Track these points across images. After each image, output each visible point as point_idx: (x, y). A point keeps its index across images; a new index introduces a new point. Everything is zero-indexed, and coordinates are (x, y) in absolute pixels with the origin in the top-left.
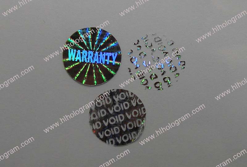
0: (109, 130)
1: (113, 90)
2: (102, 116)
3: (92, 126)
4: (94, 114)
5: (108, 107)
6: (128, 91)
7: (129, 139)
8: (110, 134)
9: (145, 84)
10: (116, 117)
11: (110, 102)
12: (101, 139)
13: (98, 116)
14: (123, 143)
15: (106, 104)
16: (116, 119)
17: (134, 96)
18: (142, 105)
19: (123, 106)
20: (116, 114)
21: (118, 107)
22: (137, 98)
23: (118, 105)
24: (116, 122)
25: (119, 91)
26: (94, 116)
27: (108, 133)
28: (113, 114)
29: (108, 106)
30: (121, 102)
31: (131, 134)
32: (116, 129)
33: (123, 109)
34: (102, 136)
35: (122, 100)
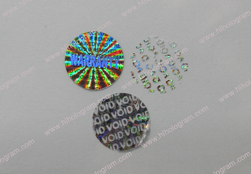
0: (112, 135)
1: (116, 94)
2: (106, 120)
3: (96, 131)
4: (98, 119)
5: (111, 112)
6: (131, 95)
7: (133, 143)
8: (114, 139)
9: (148, 88)
10: (120, 121)
11: (113, 107)
12: (104, 144)
13: (101, 120)
14: (127, 149)
15: (109, 109)
16: (119, 123)
17: (137, 100)
18: (146, 109)
19: (126, 110)
20: (120, 118)
21: (121, 112)
22: (140, 102)
23: (122, 109)
24: (120, 126)
25: (122, 95)
26: (98, 121)
27: (111, 138)
28: (116, 119)
29: (111, 110)
30: (124, 106)
31: (135, 139)
32: (120, 133)
33: (126, 113)
34: (105, 142)
35: (126, 104)
